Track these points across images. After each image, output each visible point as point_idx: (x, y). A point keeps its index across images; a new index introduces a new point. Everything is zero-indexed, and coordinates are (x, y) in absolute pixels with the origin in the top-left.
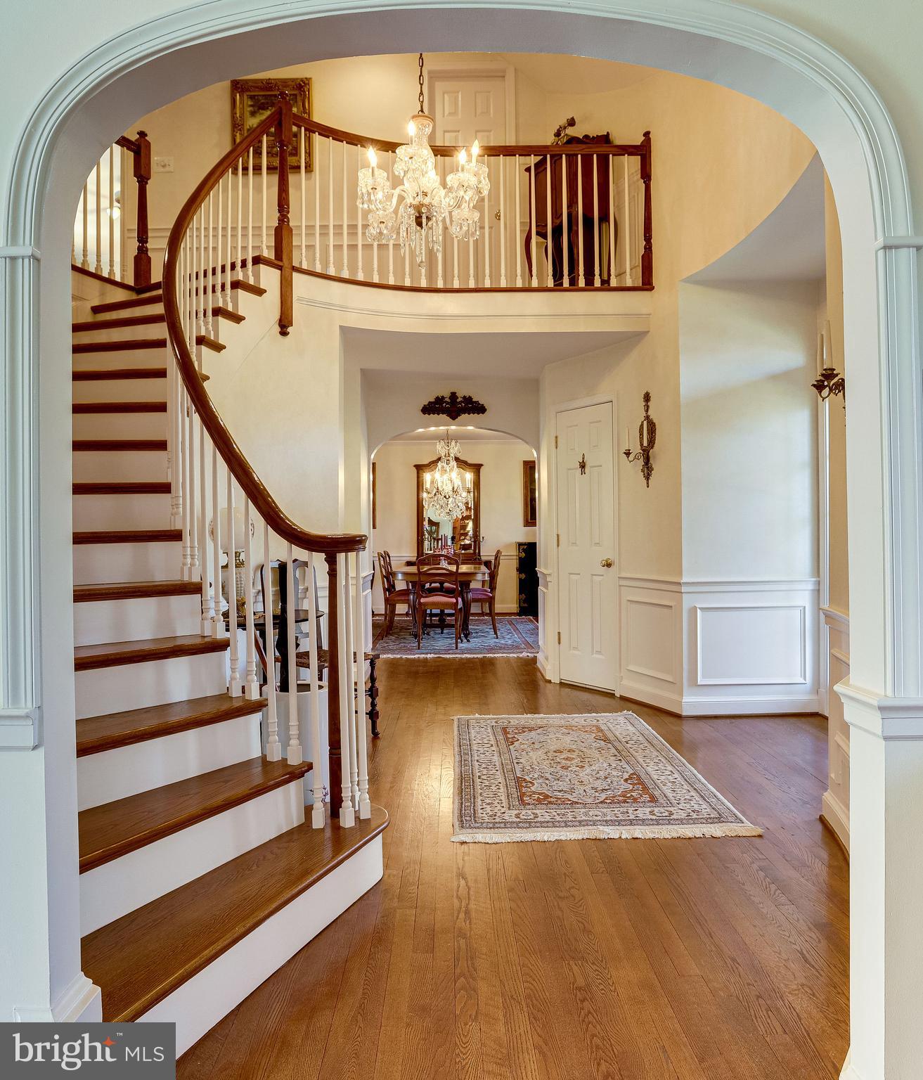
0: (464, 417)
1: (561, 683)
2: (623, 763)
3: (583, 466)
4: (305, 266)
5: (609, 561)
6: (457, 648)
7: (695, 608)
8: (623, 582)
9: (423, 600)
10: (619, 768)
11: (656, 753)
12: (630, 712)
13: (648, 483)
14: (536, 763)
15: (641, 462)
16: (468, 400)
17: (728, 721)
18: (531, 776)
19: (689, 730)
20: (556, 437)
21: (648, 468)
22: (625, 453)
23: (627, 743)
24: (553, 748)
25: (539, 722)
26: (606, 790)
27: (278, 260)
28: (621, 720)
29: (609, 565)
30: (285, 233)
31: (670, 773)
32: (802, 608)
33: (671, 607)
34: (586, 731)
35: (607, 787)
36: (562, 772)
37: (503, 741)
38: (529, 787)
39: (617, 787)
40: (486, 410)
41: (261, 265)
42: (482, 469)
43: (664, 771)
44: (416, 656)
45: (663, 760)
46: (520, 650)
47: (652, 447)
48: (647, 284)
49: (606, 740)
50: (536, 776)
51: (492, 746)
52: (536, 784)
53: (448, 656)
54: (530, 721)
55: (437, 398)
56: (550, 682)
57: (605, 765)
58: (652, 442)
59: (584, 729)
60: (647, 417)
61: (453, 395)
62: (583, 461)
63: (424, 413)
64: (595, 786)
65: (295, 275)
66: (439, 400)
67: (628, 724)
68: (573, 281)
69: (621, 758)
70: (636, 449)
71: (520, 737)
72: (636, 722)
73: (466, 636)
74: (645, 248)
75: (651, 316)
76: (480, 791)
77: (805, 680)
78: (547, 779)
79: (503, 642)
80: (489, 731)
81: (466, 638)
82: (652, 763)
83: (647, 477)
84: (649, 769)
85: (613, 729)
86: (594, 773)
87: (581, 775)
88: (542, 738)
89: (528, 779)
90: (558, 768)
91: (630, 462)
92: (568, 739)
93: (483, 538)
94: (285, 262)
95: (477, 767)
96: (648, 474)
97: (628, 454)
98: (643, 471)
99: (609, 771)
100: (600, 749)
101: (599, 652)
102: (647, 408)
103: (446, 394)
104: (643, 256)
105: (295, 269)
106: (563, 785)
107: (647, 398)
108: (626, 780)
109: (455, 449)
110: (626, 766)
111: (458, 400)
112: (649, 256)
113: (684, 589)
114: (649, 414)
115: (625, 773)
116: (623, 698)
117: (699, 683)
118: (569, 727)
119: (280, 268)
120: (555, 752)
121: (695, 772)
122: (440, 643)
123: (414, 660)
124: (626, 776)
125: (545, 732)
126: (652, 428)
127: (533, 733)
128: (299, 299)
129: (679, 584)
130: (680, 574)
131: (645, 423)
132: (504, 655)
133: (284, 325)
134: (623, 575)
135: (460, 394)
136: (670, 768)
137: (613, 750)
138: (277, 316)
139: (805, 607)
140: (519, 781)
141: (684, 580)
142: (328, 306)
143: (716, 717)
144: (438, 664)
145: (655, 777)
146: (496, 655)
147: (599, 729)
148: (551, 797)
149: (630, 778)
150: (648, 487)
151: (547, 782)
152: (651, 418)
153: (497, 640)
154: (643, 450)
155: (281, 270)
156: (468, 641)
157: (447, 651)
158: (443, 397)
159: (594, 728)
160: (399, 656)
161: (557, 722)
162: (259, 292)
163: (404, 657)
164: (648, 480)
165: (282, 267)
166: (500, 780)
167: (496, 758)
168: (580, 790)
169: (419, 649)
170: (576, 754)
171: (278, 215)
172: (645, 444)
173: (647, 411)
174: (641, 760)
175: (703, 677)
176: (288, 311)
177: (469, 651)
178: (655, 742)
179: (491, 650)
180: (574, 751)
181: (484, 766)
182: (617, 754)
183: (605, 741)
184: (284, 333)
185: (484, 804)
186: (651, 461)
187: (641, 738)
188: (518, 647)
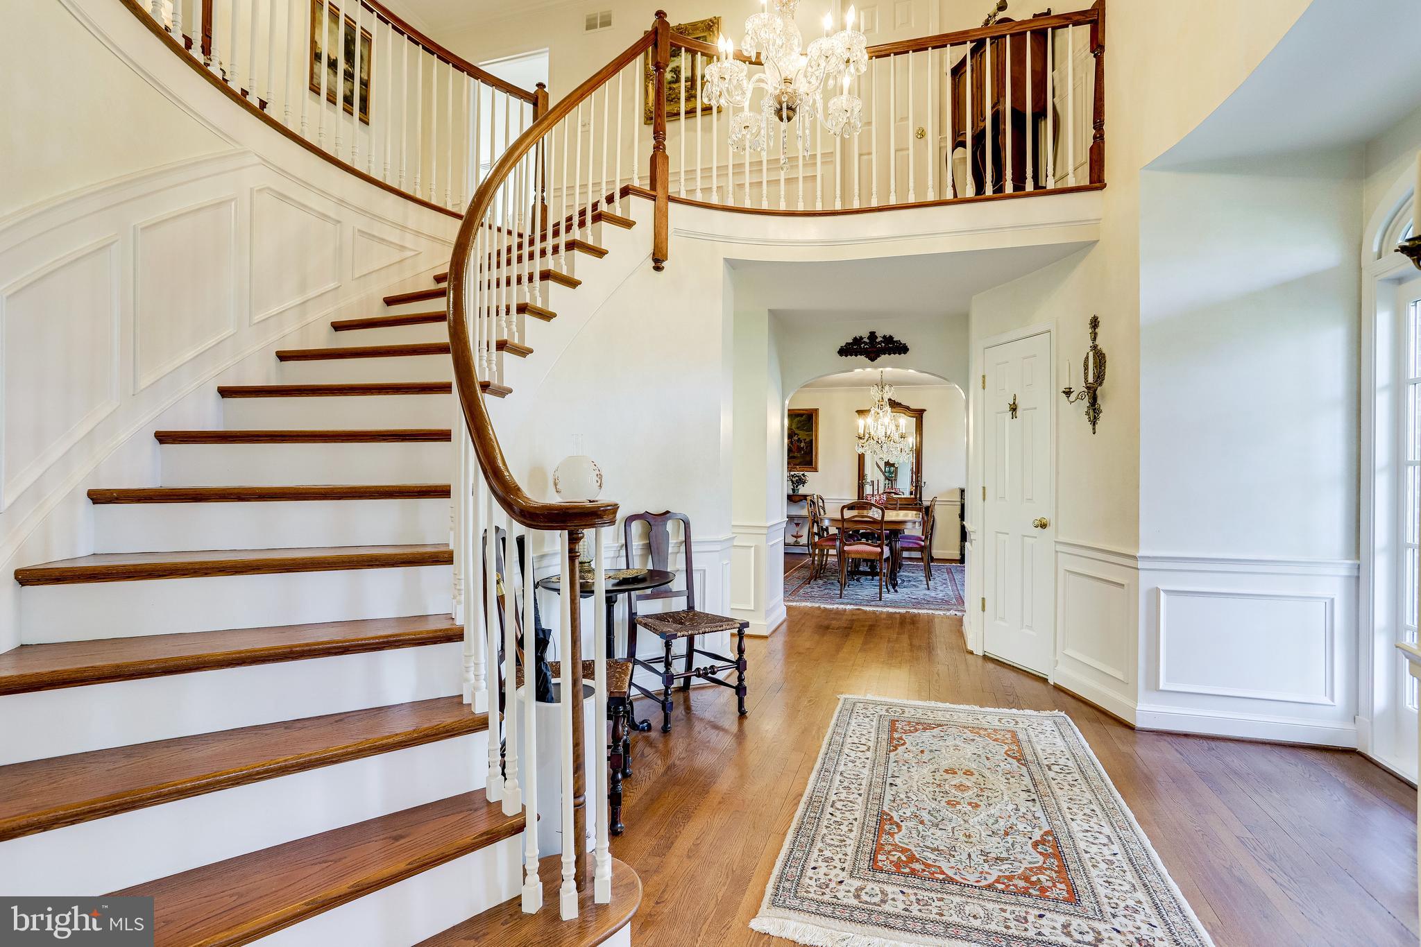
0: (884, 358)
1: (984, 656)
2: (1037, 808)
3: (1014, 409)
4: (683, 196)
5: (1044, 521)
6: (880, 600)
7: (1158, 590)
8: (1059, 548)
9: (846, 548)
10: (1030, 816)
11: (1088, 795)
12: (1063, 714)
13: (1094, 429)
14: (915, 789)
15: (1086, 403)
16: (889, 340)
17: (1205, 743)
18: (901, 813)
19: (1146, 753)
20: (984, 377)
21: (1094, 410)
22: (1064, 392)
23: (1050, 769)
24: (945, 764)
25: (940, 717)
26: (1002, 860)
27: (653, 190)
28: (1049, 725)
29: (1043, 526)
30: (659, 160)
31: (1105, 841)
32: (1328, 601)
33: (1123, 585)
34: (995, 740)
35: (1004, 855)
36: (946, 813)
37: (884, 743)
38: (892, 835)
39: (1020, 857)
40: (908, 350)
41: (631, 196)
42: (925, 415)
43: (1097, 835)
44: (835, 606)
45: (1098, 811)
46: (949, 607)
47: (1101, 384)
48: (1097, 181)
49: (1021, 760)
50: (908, 814)
51: (868, 750)
52: (904, 828)
53: (868, 609)
54: (929, 714)
55: (855, 339)
56: (972, 653)
57: (1011, 807)
58: (1100, 378)
59: (992, 735)
60: (1095, 347)
61: (873, 335)
62: (1014, 403)
63: (841, 355)
64: (987, 848)
65: (671, 205)
66: (857, 341)
67: (1057, 733)
68: (999, 188)
69: (1034, 797)
70: (1079, 386)
71: (908, 739)
72: (1069, 732)
73: (894, 586)
74: (1095, 137)
75: (1101, 222)
76: (824, 831)
77: (1333, 700)
78: (922, 822)
79: (933, 594)
80: (874, 723)
81: (894, 588)
82: (1080, 816)
83: (1094, 422)
84: (1074, 826)
85: (1034, 739)
86: (991, 821)
87: (971, 821)
88: (938, 744)
89: (896, 819)
90: (943, 803)
91: (1071, 402)
92: (969, 749)
93: (925, 483)
94: (660, 192)
95: (837, 783)
96: (1095, 417)
97: (1068, 393)
98: (1087, 413)
99: (1013, 820)
100: (1008, 775)
101: (1030, 628)
102: (1094, 337)
103: (865, 334)
104: (1091, 149)
105: (671, 199)
106: (939, 838)
107: (1095, 323)
108: (1035, 845)
109: (889, 394)
110: (1040, 814)
111: (877, 341)
112: (1099, 146)
113: (1140, 565)
114: (1097, 343)
115: (1037, 830)
116: (1057, 688)
117: (1161, 688)
118: (976, 730)
119: (654, 198)
120: (946, 771)
121: (1148, 844)
122: (866, 592)
123: (831, 611)
124: (1037, 836)
125: (942, 734)
126: (1100, 359)
127: (928, 733)
128: (677, 230)
129: (1135, 558)
130: (1136, 544)
131: (1091, 355)
132: (930, 612)
133: (658, 261)
134: (1061, 539)
135: (879, 335)
136: (1107, 830)
137: (1027, 780)
138: (650, 248)
139: (1332, 600)
140: (883, 819)
141: (1141, 553)
142: (711, 237)
143: (1186, 735)
144: (854, 617)
145: (1082, 845)
146: (920, 611)
147: (1016, 741)
148: (918, 860)
149: (1043, 841)
150: (1094, 433)
151: (921, 827)
152: (1099, 348)
153: (927, 592)
154: (1087, 388)
155: (655, 200)
156: (896, 591)
157: (868, 602)
158: (861, 338)
159: (1009, 736)
160: (817, 605)
161: (963, 719)
162: (628, 224)
163: (822, 606)
164: (1094, 425)
165: (655, 196)
166: (857, 814)
167: (866, 772)
168: (964, 850)
169: (841, 598)
170: (973, 779)
171: (654, 142)
172: (1091, 380)
173: (1094, 339)
174: (1064, 806)
175: (1168, 679)
176: (661, 242)
177: (894, 604)
178: (1091, 773)
179: (918, 604)
180: (972, 774)
181: (846, 784)
182: (1033, 790)
183: (1018, 760)
184: (658, 268)
185: (820, 860)
186: (1099, 401)
187: (1070, 763)
188: (947, 602)
